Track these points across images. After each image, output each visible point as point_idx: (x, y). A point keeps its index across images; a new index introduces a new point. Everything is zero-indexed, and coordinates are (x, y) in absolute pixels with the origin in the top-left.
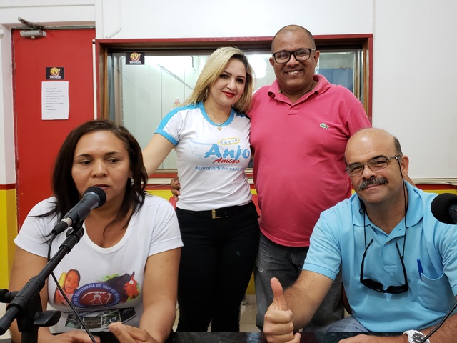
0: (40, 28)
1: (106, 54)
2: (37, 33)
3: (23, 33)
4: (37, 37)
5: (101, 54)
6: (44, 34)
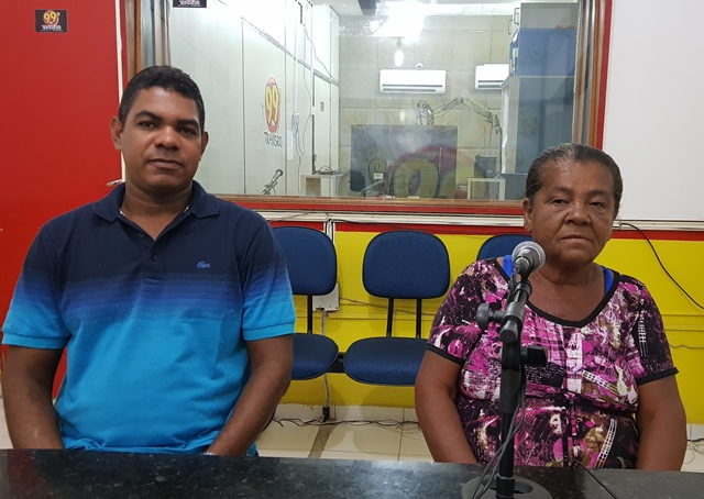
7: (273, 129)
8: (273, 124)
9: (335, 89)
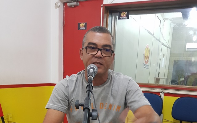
1: (108, 13)
3: (68, 4)
4: (75, 6)
5: (105, 13)
6: (78, 4)
7: (146, 63)
8: (147, 61)
9: (169, 50)
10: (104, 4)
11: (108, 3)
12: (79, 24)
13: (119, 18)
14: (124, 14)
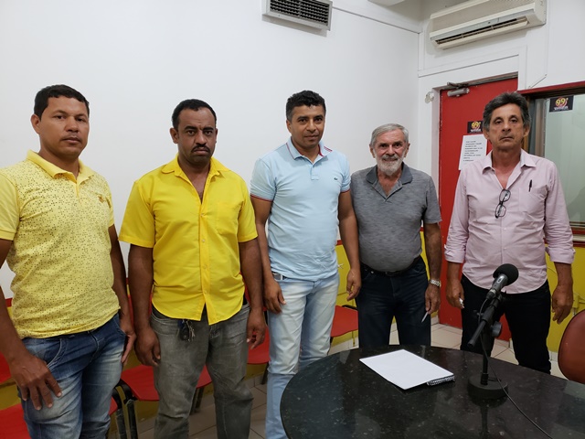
0: (464, 86)
2: (462, 91)
3: (449, 93)
4: (461, 95)
6: (468, 90)
10: (519, 89)
11: (527, 88)
12: (470, 124)
13: (552, 110)
14: (561, 101)
